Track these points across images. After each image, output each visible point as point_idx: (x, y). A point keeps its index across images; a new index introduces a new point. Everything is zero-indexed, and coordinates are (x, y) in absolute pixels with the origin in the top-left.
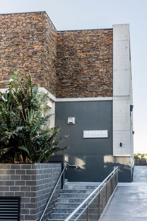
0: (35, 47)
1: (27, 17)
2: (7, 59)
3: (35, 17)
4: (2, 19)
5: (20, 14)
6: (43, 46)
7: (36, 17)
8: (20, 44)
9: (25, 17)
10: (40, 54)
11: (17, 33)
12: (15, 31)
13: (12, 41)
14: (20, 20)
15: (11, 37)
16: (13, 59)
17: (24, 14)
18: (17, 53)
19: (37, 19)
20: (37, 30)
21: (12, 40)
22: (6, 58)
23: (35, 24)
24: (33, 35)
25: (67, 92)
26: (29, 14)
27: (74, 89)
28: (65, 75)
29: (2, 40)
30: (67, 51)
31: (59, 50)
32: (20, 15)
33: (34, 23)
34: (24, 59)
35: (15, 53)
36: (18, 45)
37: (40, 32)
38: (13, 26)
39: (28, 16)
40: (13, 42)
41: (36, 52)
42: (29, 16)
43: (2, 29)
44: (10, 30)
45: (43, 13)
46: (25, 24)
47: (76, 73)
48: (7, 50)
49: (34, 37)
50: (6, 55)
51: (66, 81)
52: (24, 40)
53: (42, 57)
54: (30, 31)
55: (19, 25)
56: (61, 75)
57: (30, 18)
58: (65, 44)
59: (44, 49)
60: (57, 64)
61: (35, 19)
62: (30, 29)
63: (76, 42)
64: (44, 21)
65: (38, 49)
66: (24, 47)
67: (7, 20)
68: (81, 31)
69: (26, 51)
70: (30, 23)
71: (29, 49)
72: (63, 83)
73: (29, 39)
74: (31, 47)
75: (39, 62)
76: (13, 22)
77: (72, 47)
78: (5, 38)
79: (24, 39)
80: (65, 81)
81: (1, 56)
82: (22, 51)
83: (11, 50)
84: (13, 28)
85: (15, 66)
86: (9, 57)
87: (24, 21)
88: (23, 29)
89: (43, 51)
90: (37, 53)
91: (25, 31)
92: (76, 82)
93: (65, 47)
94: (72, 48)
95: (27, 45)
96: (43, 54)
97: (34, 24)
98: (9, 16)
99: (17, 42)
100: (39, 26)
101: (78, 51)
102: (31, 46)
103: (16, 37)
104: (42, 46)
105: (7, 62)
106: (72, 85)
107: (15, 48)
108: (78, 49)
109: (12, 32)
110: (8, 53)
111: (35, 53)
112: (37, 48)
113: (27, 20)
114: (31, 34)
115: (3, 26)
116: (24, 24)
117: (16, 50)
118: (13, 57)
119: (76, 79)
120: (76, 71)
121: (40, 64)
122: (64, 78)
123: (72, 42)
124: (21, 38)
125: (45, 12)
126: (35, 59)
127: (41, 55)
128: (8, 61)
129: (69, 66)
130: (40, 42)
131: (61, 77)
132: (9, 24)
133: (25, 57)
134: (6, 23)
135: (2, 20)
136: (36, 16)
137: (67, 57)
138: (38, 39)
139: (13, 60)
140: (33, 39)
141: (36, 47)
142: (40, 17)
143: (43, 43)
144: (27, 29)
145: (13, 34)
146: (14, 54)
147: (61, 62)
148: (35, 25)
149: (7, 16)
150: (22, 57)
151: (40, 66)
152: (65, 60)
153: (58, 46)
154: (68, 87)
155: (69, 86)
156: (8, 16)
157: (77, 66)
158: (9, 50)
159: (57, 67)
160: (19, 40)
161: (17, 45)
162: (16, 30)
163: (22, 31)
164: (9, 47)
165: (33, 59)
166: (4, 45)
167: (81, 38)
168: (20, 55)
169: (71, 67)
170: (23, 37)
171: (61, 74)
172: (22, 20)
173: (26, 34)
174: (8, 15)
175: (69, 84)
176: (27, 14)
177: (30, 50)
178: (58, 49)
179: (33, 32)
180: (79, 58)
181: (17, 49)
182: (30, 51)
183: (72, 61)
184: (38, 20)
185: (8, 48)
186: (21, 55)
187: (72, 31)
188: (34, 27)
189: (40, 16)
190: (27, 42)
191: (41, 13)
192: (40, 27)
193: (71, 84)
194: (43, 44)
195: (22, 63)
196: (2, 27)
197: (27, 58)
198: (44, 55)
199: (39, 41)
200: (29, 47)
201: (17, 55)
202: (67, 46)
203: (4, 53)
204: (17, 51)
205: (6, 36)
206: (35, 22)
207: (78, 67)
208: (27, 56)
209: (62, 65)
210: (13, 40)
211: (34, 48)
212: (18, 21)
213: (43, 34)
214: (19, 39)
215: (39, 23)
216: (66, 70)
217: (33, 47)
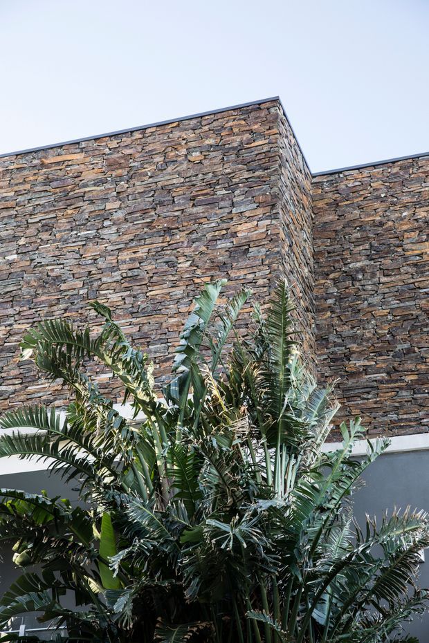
0: (240, 228)
1: (206, 128)
2: (127, 289)
3: (236, 122)
4: (110, 149)
5: (179, 123)
6: (274, 222)
7: (243, 122)
8: (178, 228)
9: (197, 132)
10: (263, 250)
11: (167, 190)
12: (160, 185)
13: (148, 220)
14: (180, 144)
15: (142, 206)
16: (151, 284)
17: (194, 121)
18: (167, 262)
19: (247, 128)
20: (245, 167)
21: (146, 216)
22: (123, 286)
23: (239, 148)
24: (231, 187)
25: (371, 410)
26: (212, 116)
27: (404, 393)
28: (354, 338)
29: (107, 223)
30: (358, 243)
31: (324, 245)
32: (178, 125)
33: (235, 144)
34: (197, 281)
35: (158, 261)
36: (172, 229)
37: (257, 173)
38: (149, 169)
39: (208, 126)
40: (149, 225)
41: (247, 247)
42: (214, 123)
43: (108, 186)
44: (138, 183)
45: (267, 105)
46: (198, 154)
47: (408, 325)
48: (126, 256)
49: (237, 192)
50: (124, 275)
51: (362, 363)
52: (194, 210)
53: (272, 263)
54: (219, 173)
55: (175, 159)
56: (338, 340)
57: (217, 132)
58: (351, 217)
59: (277, 231)
60: (316, 298)
61: (236, 130)
62: (219, 168)
63: (393, 204)
64: (275, 131)
65: (254, 235)
66: (193, 236)
67: (128, 152)
68: (415, 158)
69: (203, 249)
70: (217, 148)
71: (214, 240)
72: (352, 375)
73: (213, 203)
74: (224, 232)
75: (260, 282)
76: (151, 154)
77: (381, 224)
78: (120, 215)
79: (194, 205)
80: (357, 363)
81: (104, 279)
82: (187, 251)
83: (142, 252)
84: (149, 174)
85: (156, 311)
86: (134, 278)
87: (193, 144)
88: (191, 172)
89: (273, 239)
90: (251, 250)
91: (200, 176)
92: (410, 365)
93: (348, 230)
94: (380, 230)
95: (205, 226)
96: (277, 249)
97: (234, 148)
98: (137, 135)
99: (167, 222)
100: (256, 152)
101: (406, 235)
102: (225, 226)
103: (161, 204)
104: (268, 222)
105: (124, 299)
106: (394, 376)
107: (158, 242)
108: (405, 227)
109: (146, 189)
110: (131, 266)
111: (242, 250)
112: (250, 230)
113: (207, 137)
114: (223, 186)
115: (114, 174)
116: (196, 156)
117: (163, 250)
118: (152, 277)
119: (409, 351)
120: (405, 318)
121: (265, 289)
122: (352, 353)
123: (377, 205)
124: (184, 204)
125: (276, 101)
126: (242, 273)
127: (266, 255)
128: (129, 296)
129: (371, 300)
130: (262, 209)
131: (340, 351)
132: (136, 164)
133: (199, 272)
134: (123, 161)
135: (108, 154)
136: (239, 120)
137: (359, 265)
138: (250, 198)
139: (150, 289)
140: (230, 202)
141: (244, 230)
142: (259, 120)
143: (272, 209)
144: (206, 170)
145: (153, 196)
146: (154, 266)
147: (334, 290)
148: (238, 150)
149: (129, 139)
150: (187, 271)
151: (263, 297)
152: (354, 279)
153: (319, 231)
154: (374, 388)
155: (381, 382)
156: (133, 138)
157: (407, 295)
158: (134, 256)
159: (319, 311)
160: (176, 214)
161: (168, 230)
162: (163, 180)
163: (187, 180)
164: (134, 244)
165: (232, 275)
166: (114, 238)
167: (415, 187)
168: (179, 266)
169: (383, 303)
170: (193, 199)
171: (339, 336)
172: (185, 142)
173: (203, 188)
174: (131, 135)
175: (379, 376)
176: (207, 117)
177: (219, 242)
178: (319, 242)
179: (229, 177)
180: (415, 265)
181: (166, 244)
182: (219, 246)
183: (384, 279)
184: (251, 132)
185: (131, 247)
186: (184, 265)
187: (375, 166)
188: (233, 157)
189: (257, 118)
190: (206, 214)
191: (263, 106)
192: (257, 155)
193: (388, 374)
194: (274, 211)
195: (188, 296)
196: (109, 179)
197: (210, 273)
198: (278, 252)
199: (255, 206)
200: (217, 233)
201: (166, 267)
202: (358, 223)
203: (113, 269)
204: (168, 252)
205: (123, 206)
206: (238, 139)
207: (413, 298)
208: (207, 266)
209: (340, 299)
210: (152, 216)
211: (236, 233)
212: (170, 149)
213: (273, 178)
214: (176, 208)
215: (254, 141)
216: (361, 316)
217: (233, 229)
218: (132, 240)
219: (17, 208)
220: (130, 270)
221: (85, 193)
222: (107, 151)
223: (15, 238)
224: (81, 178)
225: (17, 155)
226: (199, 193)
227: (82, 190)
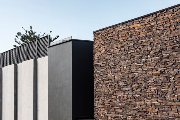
218: (156, 65)
219: (125, 47)
220: (156, 78)
221: (141, 42)
222: (146, 23)
223: (125, 60)
224: (140, 35)
225: (123, 24)
226: (174, 46)
227: (140, 41)
